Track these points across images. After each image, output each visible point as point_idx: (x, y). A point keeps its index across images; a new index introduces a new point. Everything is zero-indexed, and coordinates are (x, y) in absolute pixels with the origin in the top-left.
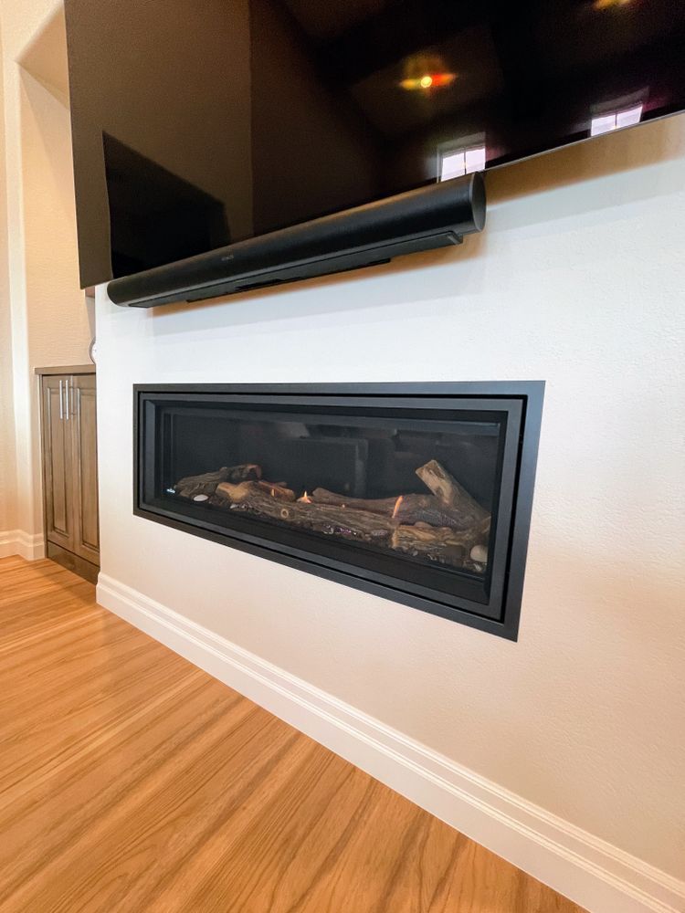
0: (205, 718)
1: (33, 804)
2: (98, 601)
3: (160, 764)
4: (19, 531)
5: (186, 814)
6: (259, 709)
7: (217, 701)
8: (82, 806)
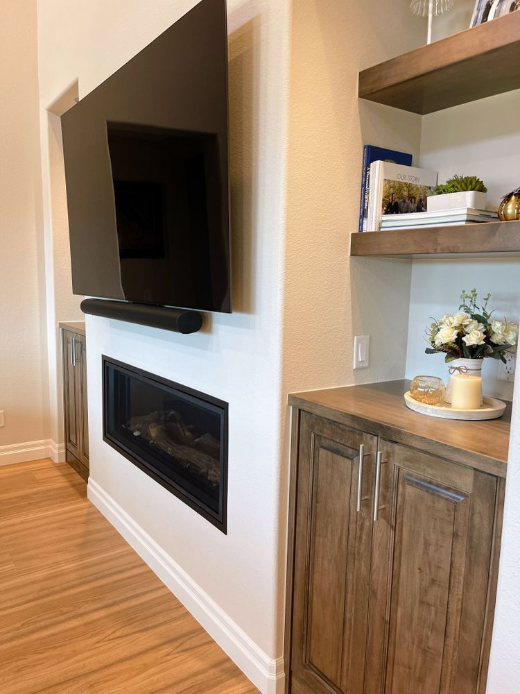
0: (120, 569)
1: (35, 582)
2: (88, 497)
3: (90, 581)
4: (51, 440)
5: (93, 601)
6: (151, 571)
7: (130, 563)
8: (53, 587)
